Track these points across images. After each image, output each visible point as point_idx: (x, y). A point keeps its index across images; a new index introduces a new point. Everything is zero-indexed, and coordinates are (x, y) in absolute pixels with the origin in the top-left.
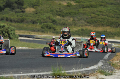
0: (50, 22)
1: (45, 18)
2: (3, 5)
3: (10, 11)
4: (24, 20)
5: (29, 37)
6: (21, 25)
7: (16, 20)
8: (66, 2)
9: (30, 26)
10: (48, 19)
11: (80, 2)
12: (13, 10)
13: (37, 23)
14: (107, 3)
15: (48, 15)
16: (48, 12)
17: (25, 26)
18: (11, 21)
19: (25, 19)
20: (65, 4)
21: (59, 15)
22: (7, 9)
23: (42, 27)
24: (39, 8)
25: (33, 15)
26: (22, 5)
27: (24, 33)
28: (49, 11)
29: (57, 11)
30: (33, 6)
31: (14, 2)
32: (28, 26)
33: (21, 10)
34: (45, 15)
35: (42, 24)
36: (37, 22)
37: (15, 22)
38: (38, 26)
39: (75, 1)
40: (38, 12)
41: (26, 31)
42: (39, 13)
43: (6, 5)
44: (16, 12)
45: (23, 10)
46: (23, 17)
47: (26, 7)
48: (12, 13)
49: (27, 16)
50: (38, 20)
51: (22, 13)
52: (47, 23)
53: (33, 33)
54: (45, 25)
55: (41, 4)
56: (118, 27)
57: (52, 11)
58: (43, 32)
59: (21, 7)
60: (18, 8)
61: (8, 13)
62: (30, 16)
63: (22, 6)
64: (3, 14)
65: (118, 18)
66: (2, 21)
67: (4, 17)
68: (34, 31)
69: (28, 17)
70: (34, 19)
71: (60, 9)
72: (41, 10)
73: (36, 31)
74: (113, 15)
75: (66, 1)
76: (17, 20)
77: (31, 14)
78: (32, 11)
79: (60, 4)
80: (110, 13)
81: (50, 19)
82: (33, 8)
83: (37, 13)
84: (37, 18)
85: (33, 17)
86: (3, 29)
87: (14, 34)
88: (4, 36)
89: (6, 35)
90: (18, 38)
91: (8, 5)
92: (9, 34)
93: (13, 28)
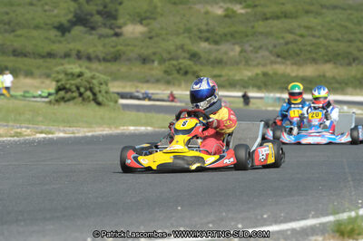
0: (184, 58)
1: (173, 48)
2: (69, 21)
3: (86, 33)
4: (120, 55)
6: (114, 67)
7: (101, 56)
8: (221, 7)
9: (138, 70)
10: (180, 51)
11: (256, 6)
12: (94, 32)
13: (153, 61)
14: (323, 6)
15: (179, 41)
16: (178, 34)
17: (124, 69)
18: (89, 59)
19: (124, 53)
20: (220, 12)
21: (207, 40)
22: (78, 30)
23: (166, 72)
24: (155, 25)
25: (143, 41)
26: (115, 18)
27: (123, 87)
28: (181, 31)
29: (200, 31)
30: (141, 19)
31: (94, 12)
32: (131, 69)
33: (112, 32)
34: (171, 42)
35: (167, 64)
36: (153, 57)
37: (99, 60)
38: (156, 69)
39: (244, 4)
40: (153, 34)
41: (129, 84)
42: (157, 36)
43: (74, 19)
44: (101, 36)
45: (117, 30)
46: (119, 47)
47: (125, 24)
48: (91, 37)
49: (128, 45)
50: (154, 54)
51: (114, 38)
52: (176, 58)
53: (145, 86)
54: (174, 65)
55: (162, 15)
56: (354, 65)
57: (188, 30)
58: (168, 83)
59: (112, 24)
60: (105, 25)
61: (81, 39)
62: (135, 46)
63: (113, 22)
64: (69, 43)
65: (351, 41)
67: (71, 50)
68: (147, 81)
69: (129, 48)
70: (146, 53)
71: (207, 24)
72: (162, 28)
73: (153, 83)
74: (339, 36)
75: (222, 4)
76: (103, 55)
77: (136, 39)
78: (142, 33)
79: (207, 13)
80: (329, 30)
81: (184, 51)
82: (141, 23)
83: (151, 38)
84: (150, 51)
85: (142, 48)
86: (79, 80)
87: (107, 92)
88: (84, 100)
89: (89, 97)
90: (116, 102)
91: (81, 20)
92: (94, 94)
93: (103, 77)
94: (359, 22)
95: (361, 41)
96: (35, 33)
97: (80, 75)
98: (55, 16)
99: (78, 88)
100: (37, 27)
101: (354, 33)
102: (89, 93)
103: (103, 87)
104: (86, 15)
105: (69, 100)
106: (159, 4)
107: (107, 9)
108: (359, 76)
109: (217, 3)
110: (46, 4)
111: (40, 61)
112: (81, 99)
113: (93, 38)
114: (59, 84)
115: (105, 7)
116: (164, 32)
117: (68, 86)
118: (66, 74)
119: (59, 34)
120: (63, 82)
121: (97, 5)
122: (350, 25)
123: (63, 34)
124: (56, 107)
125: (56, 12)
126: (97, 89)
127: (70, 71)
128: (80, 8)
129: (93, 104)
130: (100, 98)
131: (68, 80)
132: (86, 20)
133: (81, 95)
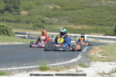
0: (40, 22)
1: (36, 19)
5: (24, 34)
6: (17, 24)
7: (14, 21)
8: (52, 6)
9: (25, 25)
11: (63, 6)
12: (11, 13)
13: (30, 23)
14: (85, 7)
15: (38, 16)
17: (21, 25)
18: (10, 22)
19: (21, 20)
20: (52, 8)
21: (47, 16)
22: (6, 12)
24: (31, 11)
25: (27, 16)
26: (18, 9)
28: (39, 13)
29: (45, 13)
30: (27, 9)
31: (12, 7)
32: (23, 25)
33: (17, 13)
34: (36, 17)
35: (34, 24)
36: (30, 22)
37: (13, 22)
38: (31, 26)
39: (60, 5)
40: (30, 14)
41: (21, 30)
42: (32, 15)
43: (5, 9)
44: (14, 15)
45: (19, 13)
46: (19, 18)
47: (21, 11)
48: (10, 15)
49: (22, 18)
50: (31, 20)
51: (18, 15)
52: (38, 22)
53: (27, 30)
54: (37, 24)
55: (33, 8)
56: (94, 25)
57: (41, 13)
58: (35, 30)
60: (15, 11)
61: (7, 15)
62: (25, 18)
63: (18, 10)
64: (3, 16)
65: (93, 18)
66: (3, 22)
67: (4, 19)
68: (28, 29)
69: (23, 18)
71: (48, 11)
72: (33, 12)
73: (29, 30)
74: (90, 16)
75: (53, 5)
77: (25, 15)
78: (27, 14)
79: (48, 8)
81: (40, 20)
82: (27, 11)
83: (30, 15)
84: (30, 19)
85: (27, 18)
86: (3, 28)
87: (12, 32)
88: (4, 34)
89: (6, 33)
90: (15, 35)
91: (7, 9)
92: (8, 32)
93: (11, 27)
94: (96, 12)
95: (96, 18)
97: (3, 26)
99: (2, 30)
101: (94, 15)
102: (6, 32)
103: (11, 30)
104: (9, 7)
106: (32, 5)
107: (16, 6)
108: (95, 29)
109: (51, 5)
112: (3, 34)
113: (11, 15)
119: (0, 13)
121: (12, 4)
122: (93, 13)
123: (2, 13)
126: (8, 31)
128: (7, 5)
129: (7, 35)
130: (9, 34)
132: (9, 9)
133: (3, 32)
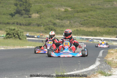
0: (51, 25)
1: (47, 21)
2: (14, 12)
3: (19, 16)
4: (30, 24)
5: (35, 38)
6: (28, 27)
7: (24, 24)
8: (64, 8)
9: (36, 28)
11: (75, 8)
12: (22, 16)
13: (41, 26)
14: (96, 8)
15: (49, 19)
16: (49, 17)
17: (32, 28)
18: (20, 25)
19: (32, 23)
20: (63, 10)
21: (59, 19)
22: (17, 15)
23: (45, 29)
24: (42, 14)
25: (38, 19)
26: (29, 11)
27: (31, 34)
29: (57, 16)
31: (22, 10)
32: (34, 28)
33: (28, 16)
35: (45, 27)
36: (41, 25)
37: (24, 25)
38: (42, 28)
39: (71, 7)
40: (41, 17)
41: (33, 33)
42: (43, 17)
43: (16, 12)
44: (24, 18)
45: (30, 16)
46: (30, 21)
47: (32, 14)
49: (33, 20)
50: (42, 23)
51: (29, 18)
52: (49, 25)
54: (48, 27)
55: (44, 11)
56: (106, 27)
57: (53, 16)
58: (46, 33)
60: (26, 14)
61: (18, 18)
62: (35, 21)
63: (29, 13)
64: (14, 20)
65: (105, 20)
66: (13, 25)
67: (15, 22)
68: (39, 32)
69: (34, 21)
70: (39, 23)
71: (59, 14)
72: (44, 15)
74: (102, 18)
75: (64, 7)
77: (36, 18)
78: (37, 16)
79: (59, 10)
80: (99, 16)
81: (51, 23)
82: (37, 13)
85: (38, 21)
86: (14, 31)
87: (23, 35)
88: (15, 38)
89: (17, 37)
90: (26, 38)
91: (18, 12)
92: (19, 36)
93: (22, 30)
94: (108, 13)
95: (108, 20)
96: (3, 16)
97: (14, 30)
98: (10, 11)
99: (13, 34)
100: (4, 14)
101: (106, 17)
102: (17, 35)
103: (22, 34)
104: (20, 10)
105: (10, 38)
106: (43, 7)
107: (27, 9)
108: (108, 31)
109: (62, 7)
110: (7, 7)
111: (5, 25)
113: (22, 18)
114: (7, 32)
115: (26, 8)
116: (45, 16)
117: (10, 33)
118: (10, 29)
119: (11, 16)
120: (9, 32)
121: (23, 7)
122: (105, 14)
123: (12, 17)
124: (6, 40)
125: (10, 9)
126: (19, 34)
127: (11, 28)
128: (18, 8)
129: (18, 39)
130: (21, 37)
131: (10, 31)
132: (20, 12)
133: (14, 36)
